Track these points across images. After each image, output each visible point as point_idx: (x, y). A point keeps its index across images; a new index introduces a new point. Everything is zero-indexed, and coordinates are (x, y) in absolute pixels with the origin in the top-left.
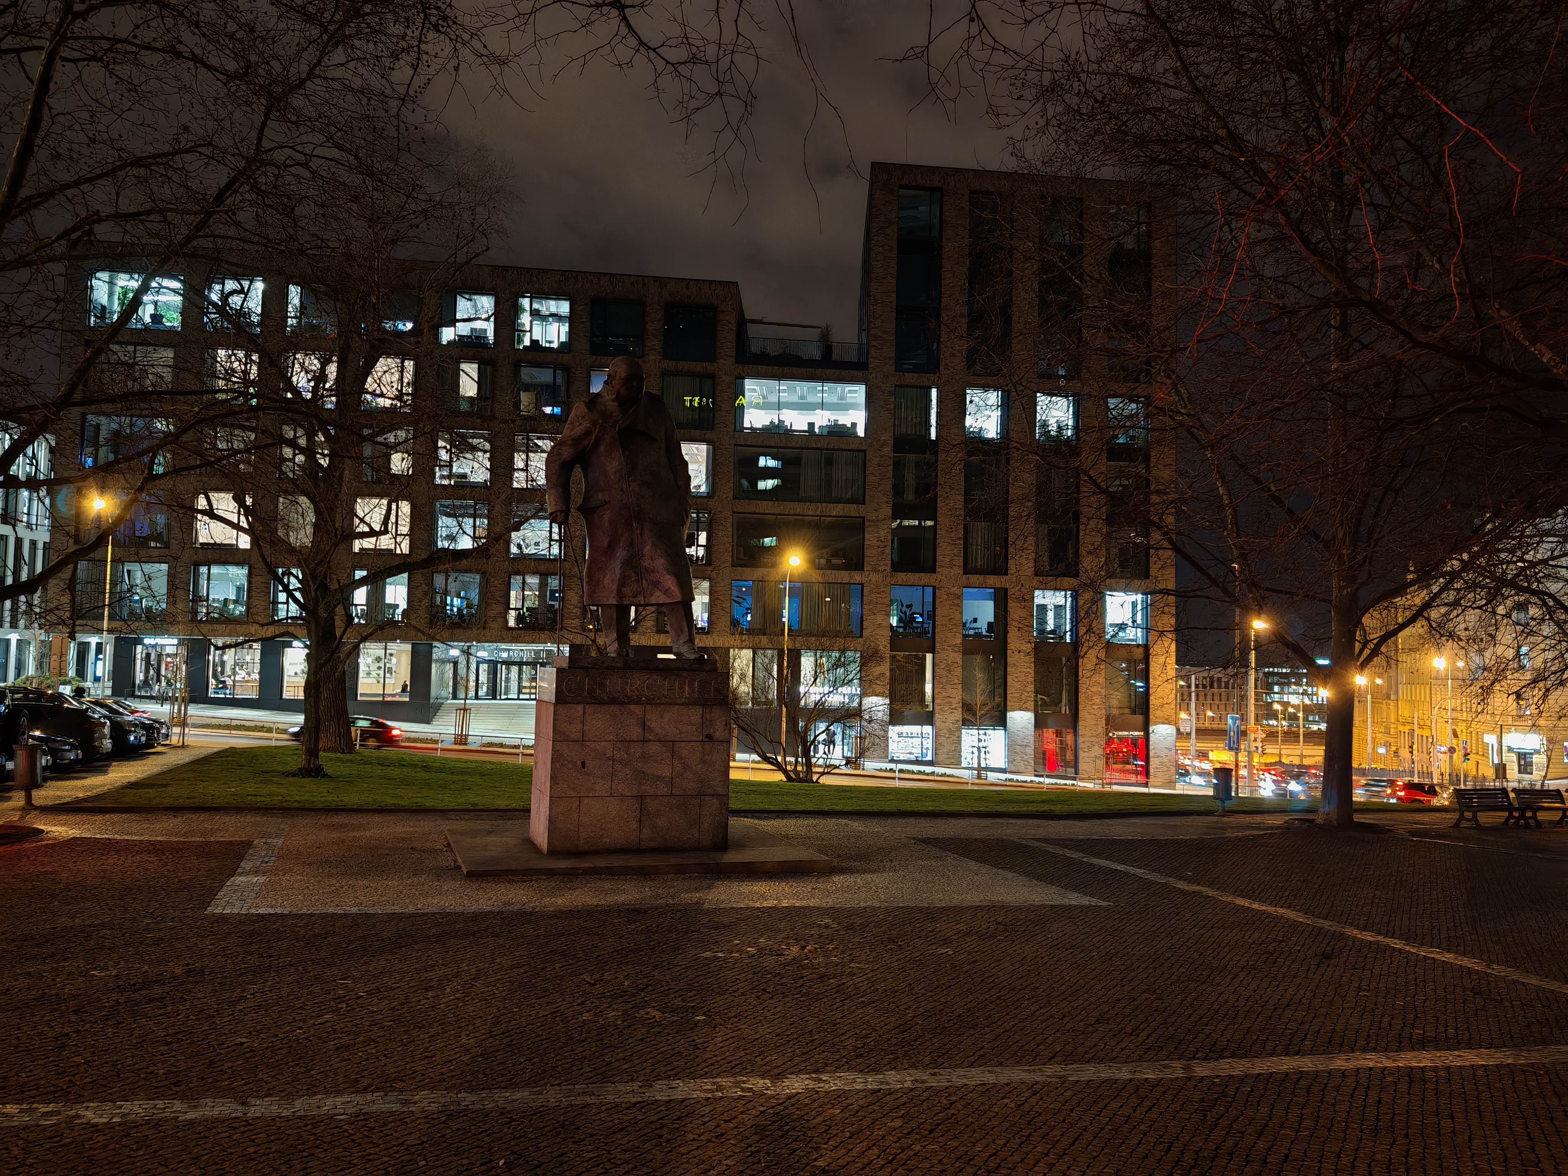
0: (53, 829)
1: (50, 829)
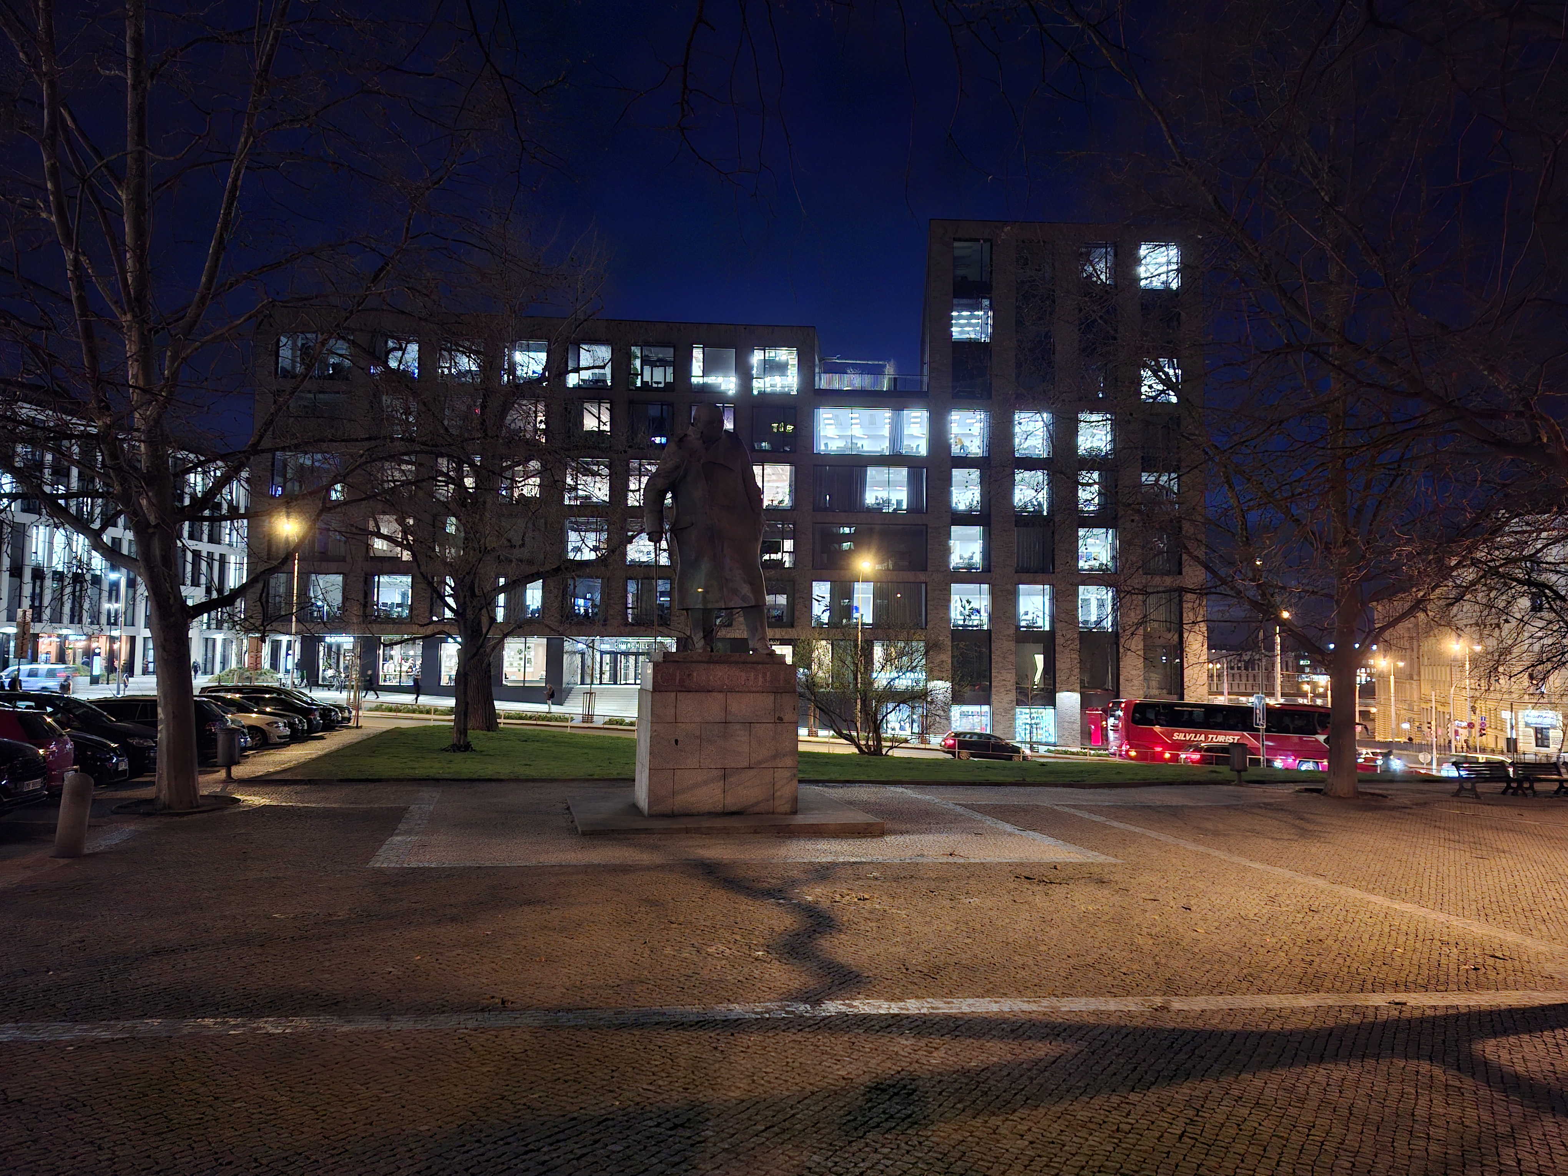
0: (248, 798)
1: (246, 798)
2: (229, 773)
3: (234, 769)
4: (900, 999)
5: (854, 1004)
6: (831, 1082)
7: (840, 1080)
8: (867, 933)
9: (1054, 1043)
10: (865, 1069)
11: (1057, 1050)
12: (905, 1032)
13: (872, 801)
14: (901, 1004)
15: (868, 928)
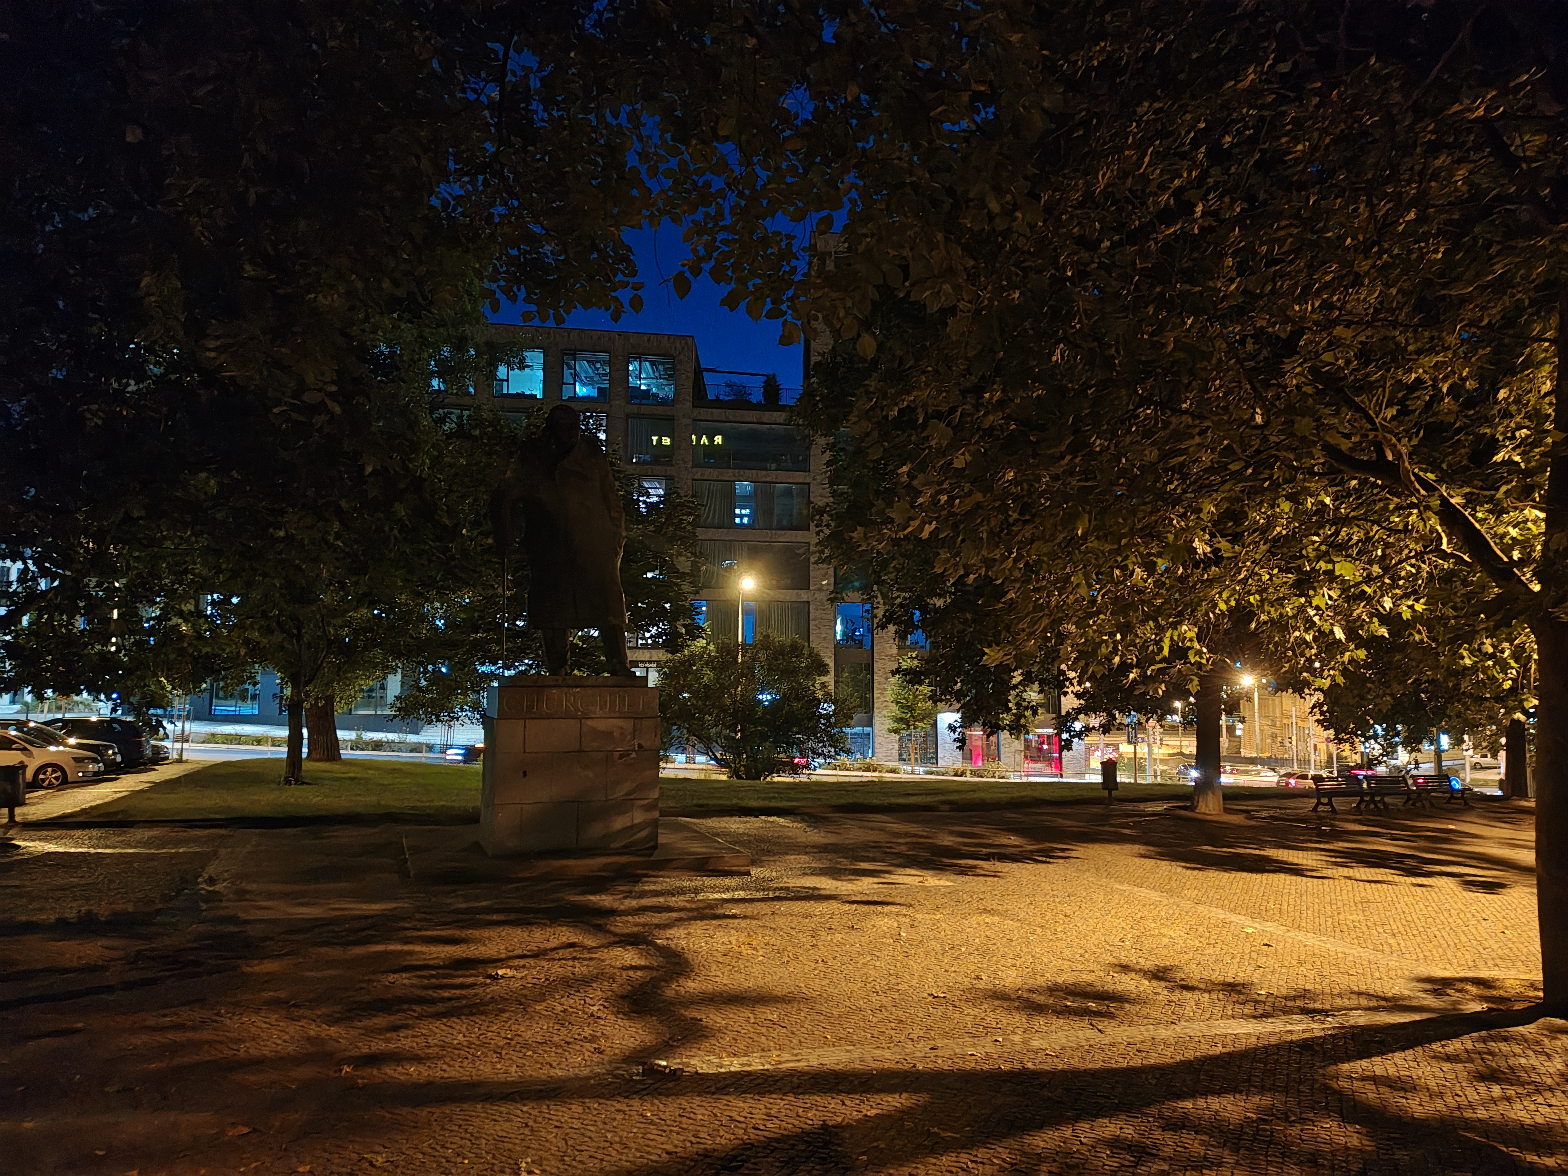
1: (28, 844)
2: (12, 815)
3: (18, 811)
4: (746, 1055)
5: (692, 1062)
6: (653, 1158)
7: (664, 1155)
8: (717, 979)
9: (904, 1095)
10: (693, 1139)
11: (907, 1103)
12: (744, 1092)
13: (741, 831)
14: (744, 1060)
15: (719, 973)
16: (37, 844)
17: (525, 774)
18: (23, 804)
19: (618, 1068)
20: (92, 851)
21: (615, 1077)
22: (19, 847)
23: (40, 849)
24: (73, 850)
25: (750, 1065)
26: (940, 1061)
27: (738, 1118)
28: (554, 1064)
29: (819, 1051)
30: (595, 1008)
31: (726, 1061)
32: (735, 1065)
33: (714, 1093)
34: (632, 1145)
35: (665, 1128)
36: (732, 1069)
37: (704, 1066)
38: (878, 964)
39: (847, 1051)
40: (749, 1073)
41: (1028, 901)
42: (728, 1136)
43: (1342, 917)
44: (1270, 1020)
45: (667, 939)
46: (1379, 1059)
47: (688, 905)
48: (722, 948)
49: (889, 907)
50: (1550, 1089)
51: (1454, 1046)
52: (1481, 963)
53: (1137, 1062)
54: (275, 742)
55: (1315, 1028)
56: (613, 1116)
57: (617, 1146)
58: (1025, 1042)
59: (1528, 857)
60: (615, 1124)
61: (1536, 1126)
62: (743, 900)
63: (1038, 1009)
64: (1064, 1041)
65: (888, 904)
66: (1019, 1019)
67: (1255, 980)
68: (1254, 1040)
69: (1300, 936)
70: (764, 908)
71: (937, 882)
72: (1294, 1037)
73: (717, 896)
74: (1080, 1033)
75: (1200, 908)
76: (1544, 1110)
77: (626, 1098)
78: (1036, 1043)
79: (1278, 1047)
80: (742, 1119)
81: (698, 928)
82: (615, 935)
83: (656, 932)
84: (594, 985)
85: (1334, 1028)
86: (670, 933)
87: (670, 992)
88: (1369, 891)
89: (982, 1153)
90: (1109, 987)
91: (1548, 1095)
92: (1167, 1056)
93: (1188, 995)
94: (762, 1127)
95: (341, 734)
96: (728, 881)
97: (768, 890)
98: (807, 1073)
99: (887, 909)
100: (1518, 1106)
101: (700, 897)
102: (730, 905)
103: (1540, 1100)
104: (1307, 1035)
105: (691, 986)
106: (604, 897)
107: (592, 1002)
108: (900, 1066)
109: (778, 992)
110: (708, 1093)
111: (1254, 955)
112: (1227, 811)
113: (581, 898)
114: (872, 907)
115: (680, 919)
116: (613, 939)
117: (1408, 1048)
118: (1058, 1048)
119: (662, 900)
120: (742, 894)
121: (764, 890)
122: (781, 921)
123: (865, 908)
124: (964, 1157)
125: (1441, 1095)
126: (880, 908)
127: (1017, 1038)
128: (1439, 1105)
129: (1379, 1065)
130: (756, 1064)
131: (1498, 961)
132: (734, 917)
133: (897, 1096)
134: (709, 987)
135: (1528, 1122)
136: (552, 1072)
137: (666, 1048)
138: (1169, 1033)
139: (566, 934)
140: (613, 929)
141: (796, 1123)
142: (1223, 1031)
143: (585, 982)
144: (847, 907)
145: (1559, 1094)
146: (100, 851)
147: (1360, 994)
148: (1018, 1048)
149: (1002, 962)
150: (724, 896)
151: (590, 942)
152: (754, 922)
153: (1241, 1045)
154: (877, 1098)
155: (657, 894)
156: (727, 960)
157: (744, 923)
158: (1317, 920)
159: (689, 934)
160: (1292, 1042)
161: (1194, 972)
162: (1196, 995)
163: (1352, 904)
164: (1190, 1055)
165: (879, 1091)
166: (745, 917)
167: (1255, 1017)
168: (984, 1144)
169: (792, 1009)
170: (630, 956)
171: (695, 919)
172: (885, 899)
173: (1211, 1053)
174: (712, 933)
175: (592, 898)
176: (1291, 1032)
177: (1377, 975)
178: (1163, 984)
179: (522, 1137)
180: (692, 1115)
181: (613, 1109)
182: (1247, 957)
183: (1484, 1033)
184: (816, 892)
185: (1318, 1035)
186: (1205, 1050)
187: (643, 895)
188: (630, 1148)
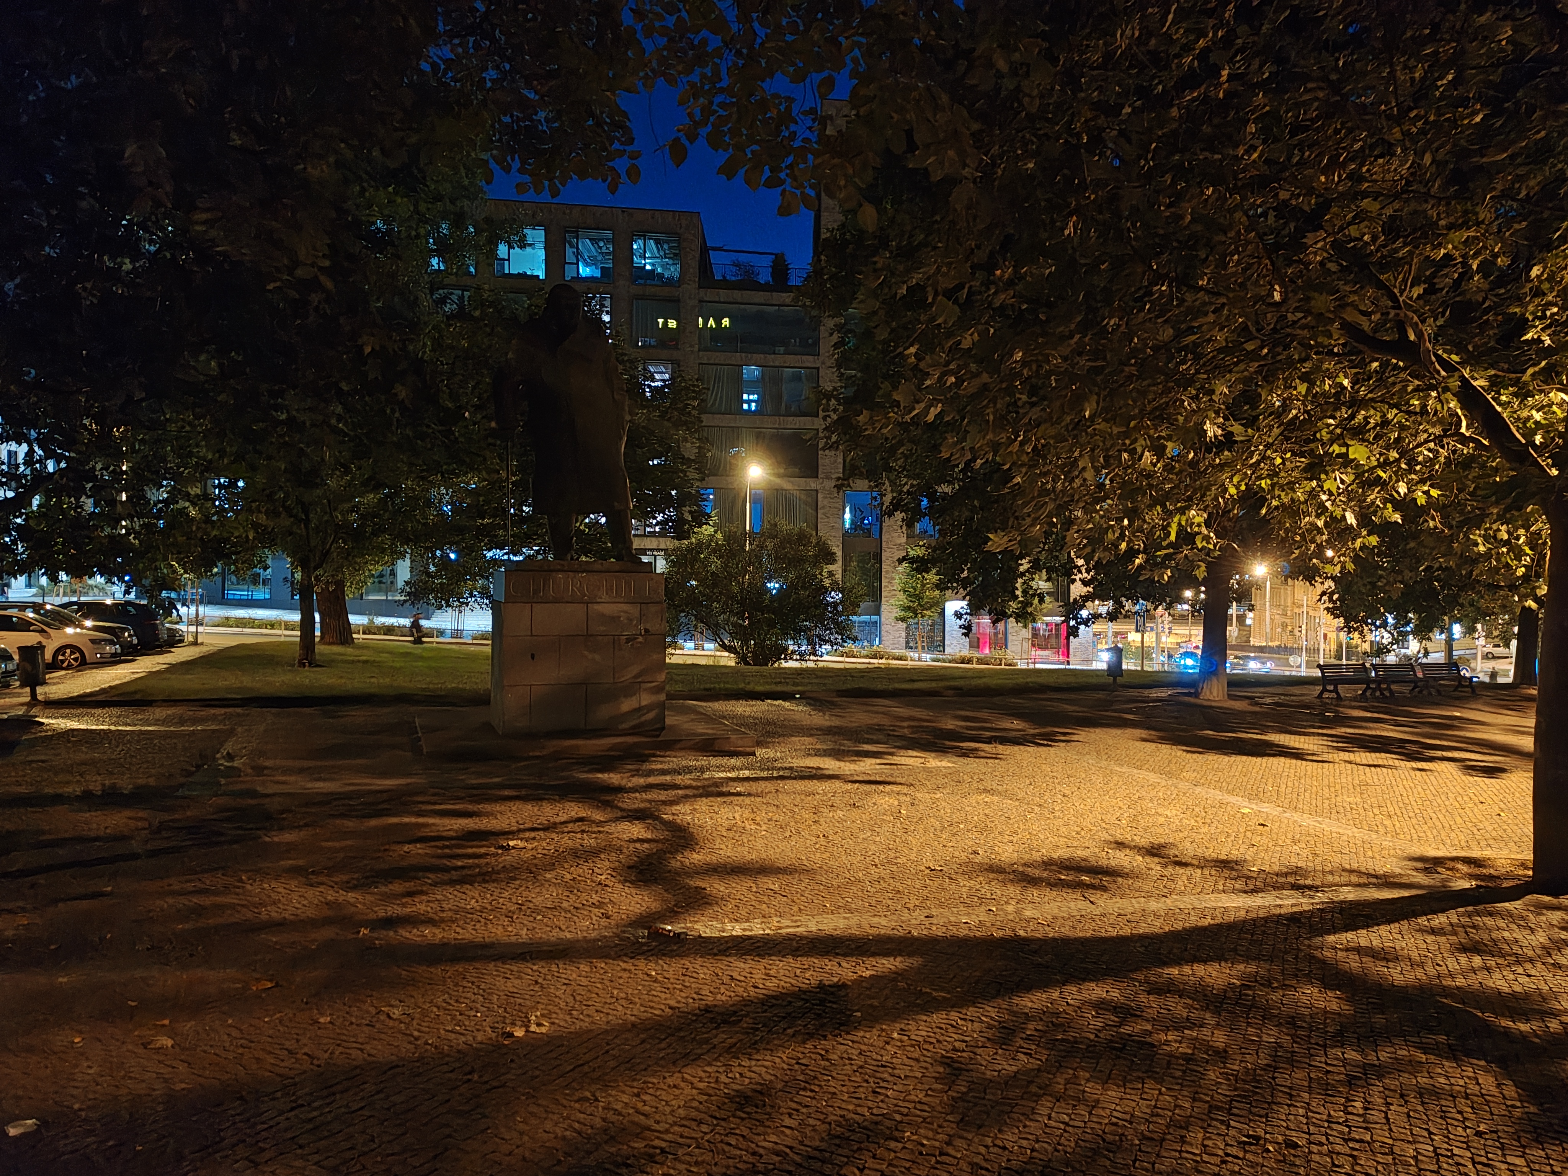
0: (54, 721)
1: (51, 721)
2: (33, 694)
3: (39, 690)
4: (747, 921)
5: (696, 927)
6: (656, 1012)
7: (667, 1010)
8: (721, 852)
9: (899, 959)
10: (695, 996)
11: (900, 966)
12: (744, 954)
13: (747, 714)
14: (746, 925)
15: (723, 846)
16: (60, 721)
17: (533, 657)
18: (43, 683)
19: (624, 932)
20: (113, 728)
21: (621, 939)
22: (43, 724)
23: (63, 726)
24: (94, 727)
25: (751, 930)
26: (934, 928)
27: (739, 978)
28: (563, 927)
29: (818, 918)
30: (603, 877)
31: (729, 926)
32: (737, 930)
33: (716, 955)
34: (637, 1000)
35: (670, 986)
36: (734, 933)
37: (708, 930)
38: (878, 839)
39: (845, 918)
40: (750, 938)
41: (1028, 782)
42: (728, 993)
43: (1339, 799)
44: (1260, 895)
45: (673, 814)
46: (1365, 931)
47: (694, 784)
48: (726, 824)
49: (890, 787)
50: (1531, 961)
51: (1440, 920)
52: (1473, 844)
53: (1127, 931)
54: (288, 626)
55: (1304, 903)
56: (619, 975)
57: (623, 1002)
58: (1018, 912)
59: (1527, 743)
60: (621, 981)
61: (1514, 995)
62: (747, 779)
63: (1032, 881)
64: (1056, 911)
65: (889, 783)
66: (1013, 890)
67: (1248, 858)
68: (1243, 913)
69: (1296, 816)
70: (769, 786)
71: (939, 764)
72: (1283, 911)
73: (722, 775)
74: (1072, 905)
75: (1198, 790)
76: (1523, 980)
77: (632, 958)
78: (1028, 913)
79: (1266, 919)
80: (743, 979)
81: (703, 804)
82: (622, 810)
83: (662, 808)
84: (602, 856)
85: (1323, 903)
86: (675, 808)
87: (675, 864)
88: (1369, 775)
89: (971, 1012)
90: (1104, 862)
91: (1528, 966)
92: (1157, 926)
93: (1180, 870)
94: (761, 986)
95: (355, 620)
96: (733, 761)
97: (773, 769)
98: (806, 938)
99: (888, 788)
100: (1497, 975)
101: (706, 775)
102: (735, 784)
103: (1520, 970)
104: (1295, 909)
105: (695, 858)
106: (612, 775)
107: (599, 871)
108: (895, 932)
109: (781, 864)
110: (710, 954)
111: (1249, 834)
112: (1231, 697)
113: (590, 776)
114: (874, 787)
115: (686, 797)
116: (619, 814)
117: (1393, 922)
118: (1049, 917)
119: (668, 778)
120: (747, 773)
121: (768, 769)
122: (784, 799)
123: (867, 787)
124: (954, 1015)
125: (1422, 965)
126: (881, 788)
127: (1010, 908)
128: (1420, 973)
129: (1363, 937)
130: (757, 929)
131: (1491, 842)
132: (739, 794)
133: (892, 959)
134: (713, 859)
135: (1507, 990)
136: (562, 935)
137: (672, 914)
138: (1160, 905)
139: (574, 810)
140: (620, 804)
141: (793, 982)
142: (1214, 904)
143: (593, 853)
144: (849, 786)
145: (1539, 965)
146: (120, 728)
147: (1351, 871)
148: (1011, 917)
149: (1000, 838)
150: (730, 775)
151: (598, 816)
152: (759, 799)
153: (1231, 917)
154: (872, 961)
155: (664, 772)
156: (731, 834)
157: (748, 800)
158: (1314, 802)
159: (695, 809)
160: (1280, 915)
161: (1188, 850)
162: (1189, 871)
163: (1351, 787)
164: (1179, 926)
165: (874, 955)
166: (750, 795)
167: (1245, 892)
168: (974, 1004)
169: (794, 879)
170: (637, 830)
171: (701, 796)
172: (888, 779)
173: (1199, 924)
174: (716, 809)
175: (600, 775)
176: (1280, 906)
177: (1370, 854)
178: (1156, 860)
179: (532, 993)
180: (695, 975)
181: (619, 968)
182: (1241, 836)
183: (1470, 908)
184: (821, 772)
185: (1306, 909)
186: (1194, 921)
187: (650, 773)
188: (635, 1004)
